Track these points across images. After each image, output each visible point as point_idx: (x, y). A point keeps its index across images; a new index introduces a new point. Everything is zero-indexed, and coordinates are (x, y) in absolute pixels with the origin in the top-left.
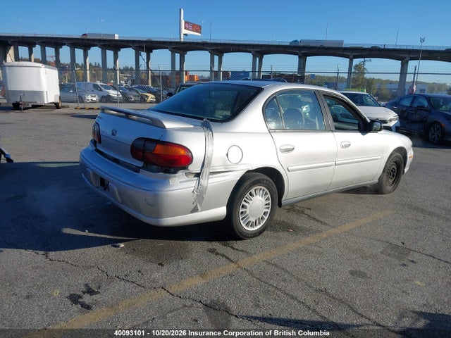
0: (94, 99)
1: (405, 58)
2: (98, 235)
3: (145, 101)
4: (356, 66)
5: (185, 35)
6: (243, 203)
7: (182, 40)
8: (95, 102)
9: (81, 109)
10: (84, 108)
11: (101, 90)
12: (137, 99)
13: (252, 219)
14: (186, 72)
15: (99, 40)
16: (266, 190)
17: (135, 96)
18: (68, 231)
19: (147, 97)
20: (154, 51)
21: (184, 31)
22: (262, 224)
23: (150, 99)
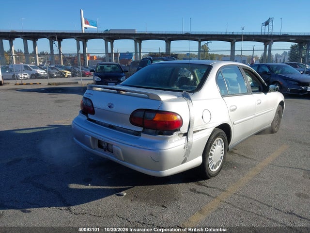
0: (26, 76)
1: (233, 40)
2: (100, 187)
3: (64, 76)
4: (203, 46)
5: (86, 28)
6: (211, 152)
7: (84, 32)
8: (27, 79)
9: (20, 84)
10: (22, 84)
11: (31, 70)
12: (58, 75)
13: (215, 163)
14: (88, 54)
15: (21, 33)
16: (222, 140)
17: (57, 73)
18: (73, 186)
19: (65, 73)
20: (63, 40)
21: (84, 25)
22: (220, 165)
23: (67, 74)
